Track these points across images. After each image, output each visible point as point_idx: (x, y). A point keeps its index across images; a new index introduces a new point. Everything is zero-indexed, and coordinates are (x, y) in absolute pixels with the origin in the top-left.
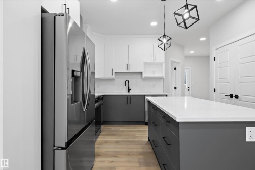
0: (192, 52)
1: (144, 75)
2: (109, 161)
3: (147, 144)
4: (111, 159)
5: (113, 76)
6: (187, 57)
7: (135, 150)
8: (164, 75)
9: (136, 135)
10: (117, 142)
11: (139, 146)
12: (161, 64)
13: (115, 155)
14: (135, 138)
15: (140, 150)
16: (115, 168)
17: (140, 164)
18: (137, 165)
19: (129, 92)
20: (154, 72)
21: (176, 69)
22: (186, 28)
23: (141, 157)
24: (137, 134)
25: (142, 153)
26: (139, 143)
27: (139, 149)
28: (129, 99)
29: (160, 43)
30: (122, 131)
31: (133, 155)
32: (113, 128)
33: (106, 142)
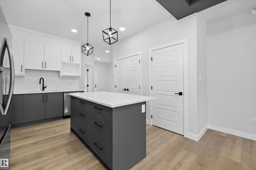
0: (99, 59)
1: (62, 74)
2: (31, 165)
3: (70, 135)
4: (34, 162)
5: (23, 73)
6: (96, 62)
7: (60, 143)
8: (80, 75)
9: (57, 131)
10: (35, 143)
11: (63, 139)
12: (78, 65)
13: (38, 156)
14: (56, 133)
15: (66, 142)
16: (42, 168)
17: (69, 153)
18: (67, 154)
19: (43, 90)
20: (71, 72)
21: (88, 70)
22: (110, 44)
23: (68, 147)
24: (57, 129)
25: (68, 144)
26: (62, 136)
27: (64, 141)
28: (45, 97)
29: (84, 49)
30: (38, 131)
31: (59, 148)
32: (24, 131)
33: (20, 148)
